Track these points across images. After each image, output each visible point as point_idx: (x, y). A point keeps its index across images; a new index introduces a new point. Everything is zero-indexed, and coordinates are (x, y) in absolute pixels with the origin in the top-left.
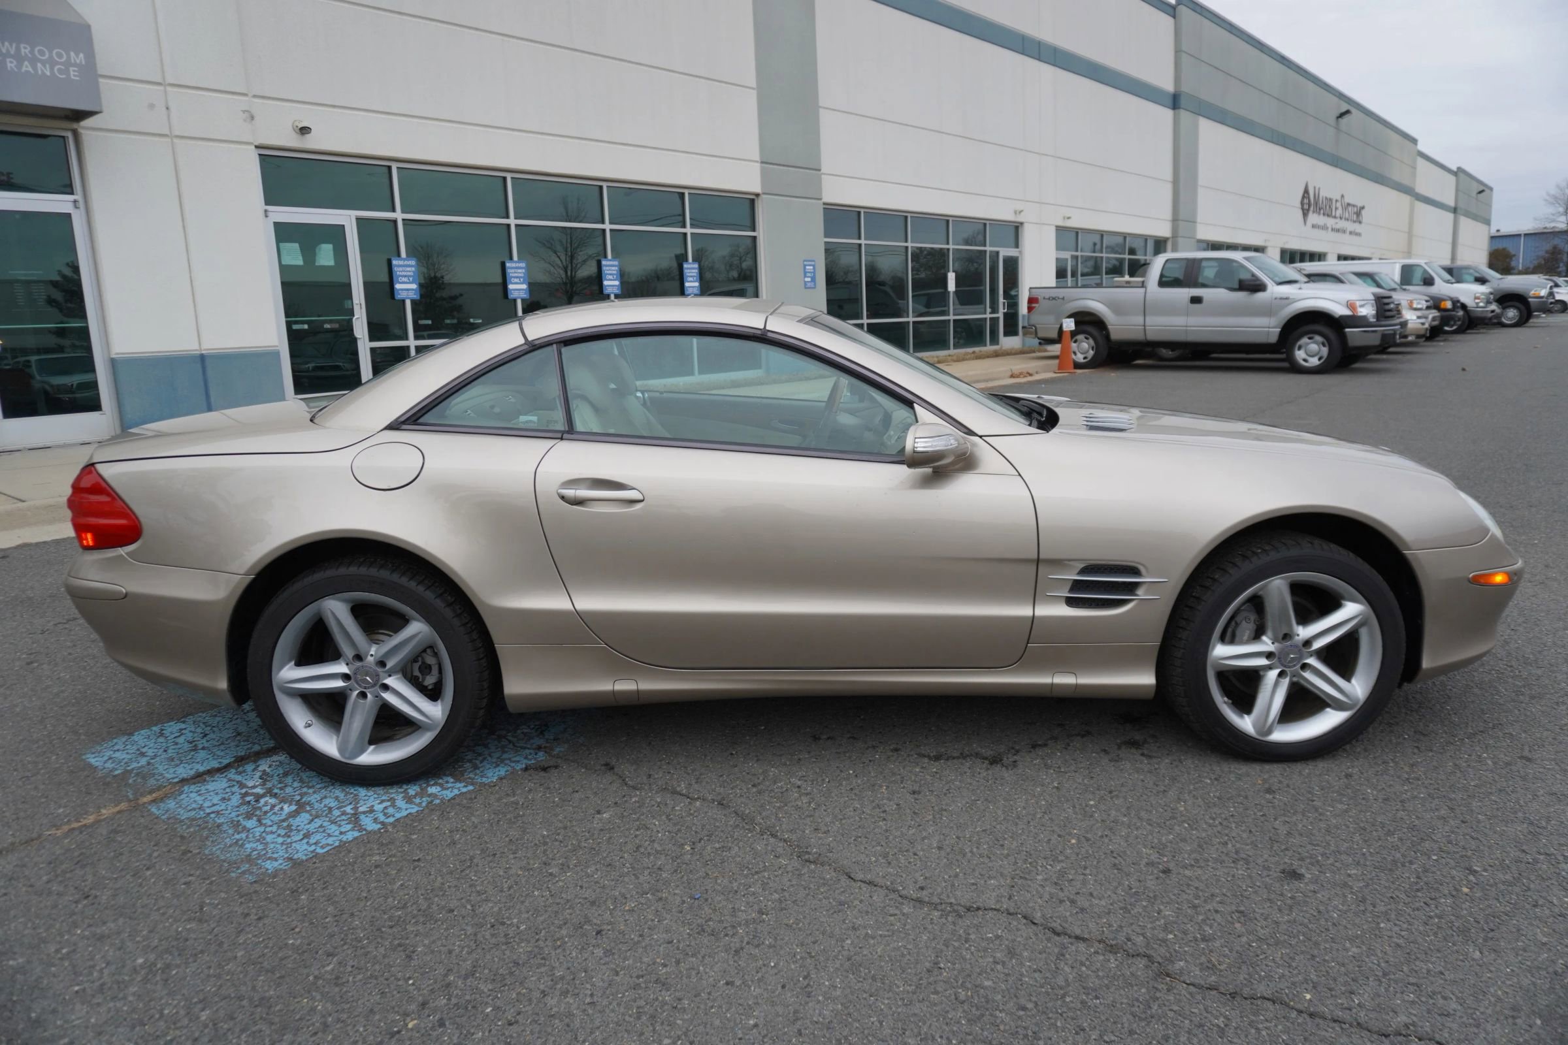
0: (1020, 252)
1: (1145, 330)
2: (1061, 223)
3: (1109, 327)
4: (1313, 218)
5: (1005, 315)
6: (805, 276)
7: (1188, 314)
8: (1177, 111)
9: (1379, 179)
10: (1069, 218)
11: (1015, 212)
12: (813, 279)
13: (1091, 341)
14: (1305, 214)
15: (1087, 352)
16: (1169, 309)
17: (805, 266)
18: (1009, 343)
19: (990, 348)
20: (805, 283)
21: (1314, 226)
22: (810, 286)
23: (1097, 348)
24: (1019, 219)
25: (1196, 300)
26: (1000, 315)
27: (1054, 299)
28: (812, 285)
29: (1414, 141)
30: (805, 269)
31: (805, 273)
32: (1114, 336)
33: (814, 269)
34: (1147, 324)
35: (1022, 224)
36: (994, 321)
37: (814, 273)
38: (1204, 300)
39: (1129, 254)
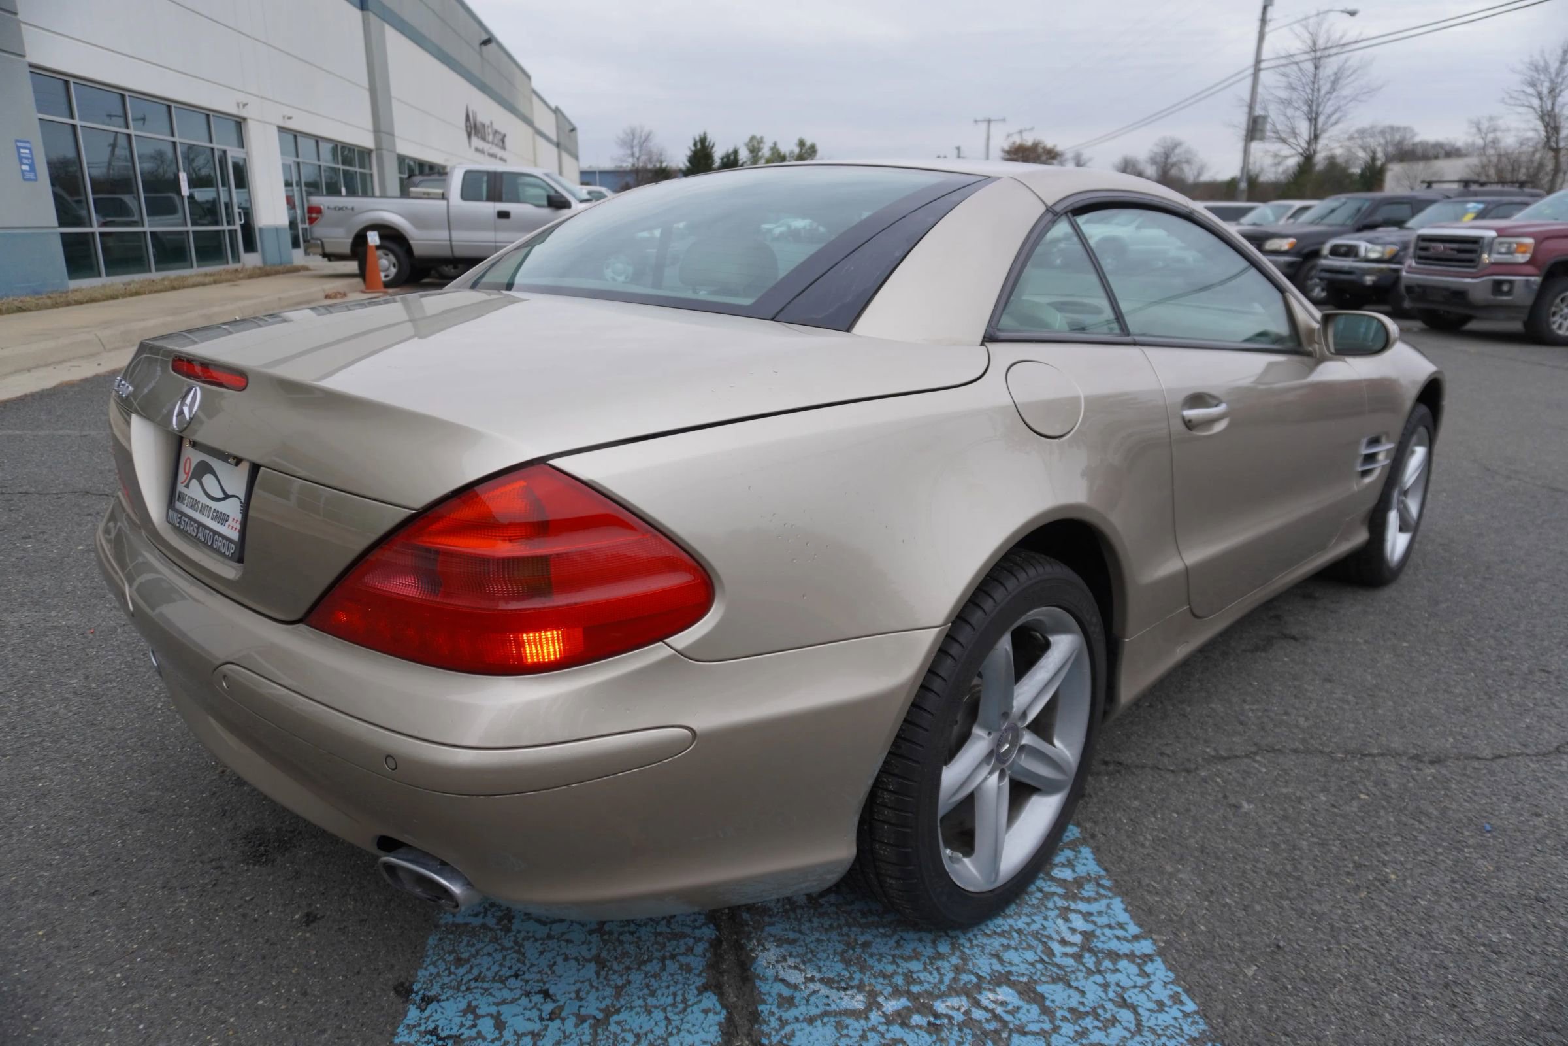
0: (247, 153)
1: (451, 245)
2: (282, 124)
3: (411, 242)
4: (476, 142)
5: (242, 226)
6: (22, 163)
7: (496, 229)
8: (365, 12)
9: (512, 109)
10: (290, 118)
11: (238, 105)
12: (33, 168)
13: (392, 258)
14: (469, 135)
15: (388, 269)
16: (474, 223)
17: (18, 148)
18: (250, 260)
19: (232, 266)
20: (23, 172)
21: (477, 150)
22: (29, 177)
23: (399, 264)
24: (243, 113)
25: (503, 215)
26: (237, 226)
27: (341, 209)
28: (30, 175)
29: (528, 77)
30: (19, 152)
31: (21, 158)
32: (417, 251)
33: (31, 152)
34: (453, 239)
35: (245, 119)
36: (232, 233)
37: (32, 159)
38: (512, 215)
39: (343, 163)
